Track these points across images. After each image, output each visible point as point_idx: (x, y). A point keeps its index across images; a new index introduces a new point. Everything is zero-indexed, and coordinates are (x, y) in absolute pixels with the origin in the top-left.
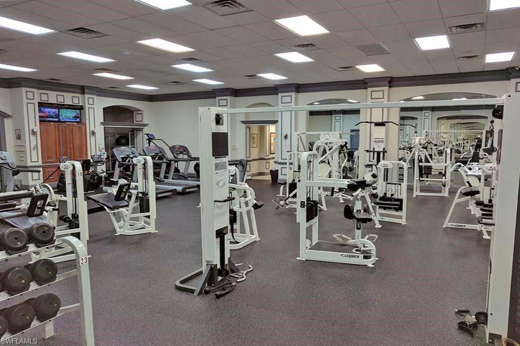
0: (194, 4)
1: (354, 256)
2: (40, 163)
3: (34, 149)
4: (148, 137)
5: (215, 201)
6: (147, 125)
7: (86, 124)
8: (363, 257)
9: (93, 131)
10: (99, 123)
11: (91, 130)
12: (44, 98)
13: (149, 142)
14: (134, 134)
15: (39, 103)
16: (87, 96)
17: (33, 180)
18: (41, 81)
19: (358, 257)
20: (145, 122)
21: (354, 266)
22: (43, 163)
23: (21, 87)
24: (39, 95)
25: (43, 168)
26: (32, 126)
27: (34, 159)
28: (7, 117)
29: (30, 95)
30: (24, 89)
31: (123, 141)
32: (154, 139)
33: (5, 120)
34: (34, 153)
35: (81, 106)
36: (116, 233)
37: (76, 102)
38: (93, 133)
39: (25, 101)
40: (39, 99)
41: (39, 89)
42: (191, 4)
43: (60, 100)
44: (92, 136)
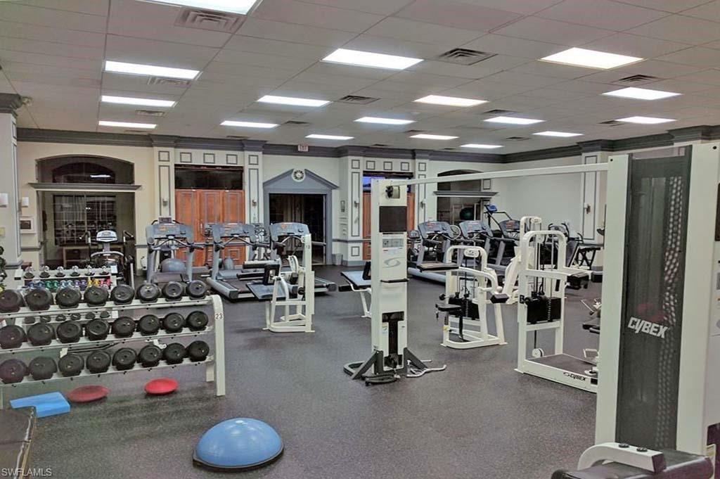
0: (425, 59)
1: (580, 378)
2: (361, 238)
3: (356, 222)
4: (487, 209)
5: (382, 281)
6: (495, 193)
7: (414, 194)
8: (590, 380)
9: (422, 202)
10: (432, 193)
11: (420, 201)
12: (371, 167)
13: (489, 217)
14: (480, 205)
15: (364, 172)
16: (417, 161)
17: (352, 256)
18: (368, 147)
19: (584, 379)
20: (493, 190)
21: (573, 391)
22: (364, 238)
23: (347, 155)
24: (364, 163)
25: (364, 244)
26: (356, 199)
27: (355, 233)
28: (334, 189)
29: (356, 164)
30: (350, 158)
31: (469, 214)
32: (495, 211)
33: (333, 191)
34: (355, 226)
35: (412, 173)
36: (364, 315)
37: (405, 168)
38: (422, 205)
39: (350, 170)
40: (365, 166)
41: (365, 156)
42: (422, 60)
43: (388, 167)
44: (420, 208)
